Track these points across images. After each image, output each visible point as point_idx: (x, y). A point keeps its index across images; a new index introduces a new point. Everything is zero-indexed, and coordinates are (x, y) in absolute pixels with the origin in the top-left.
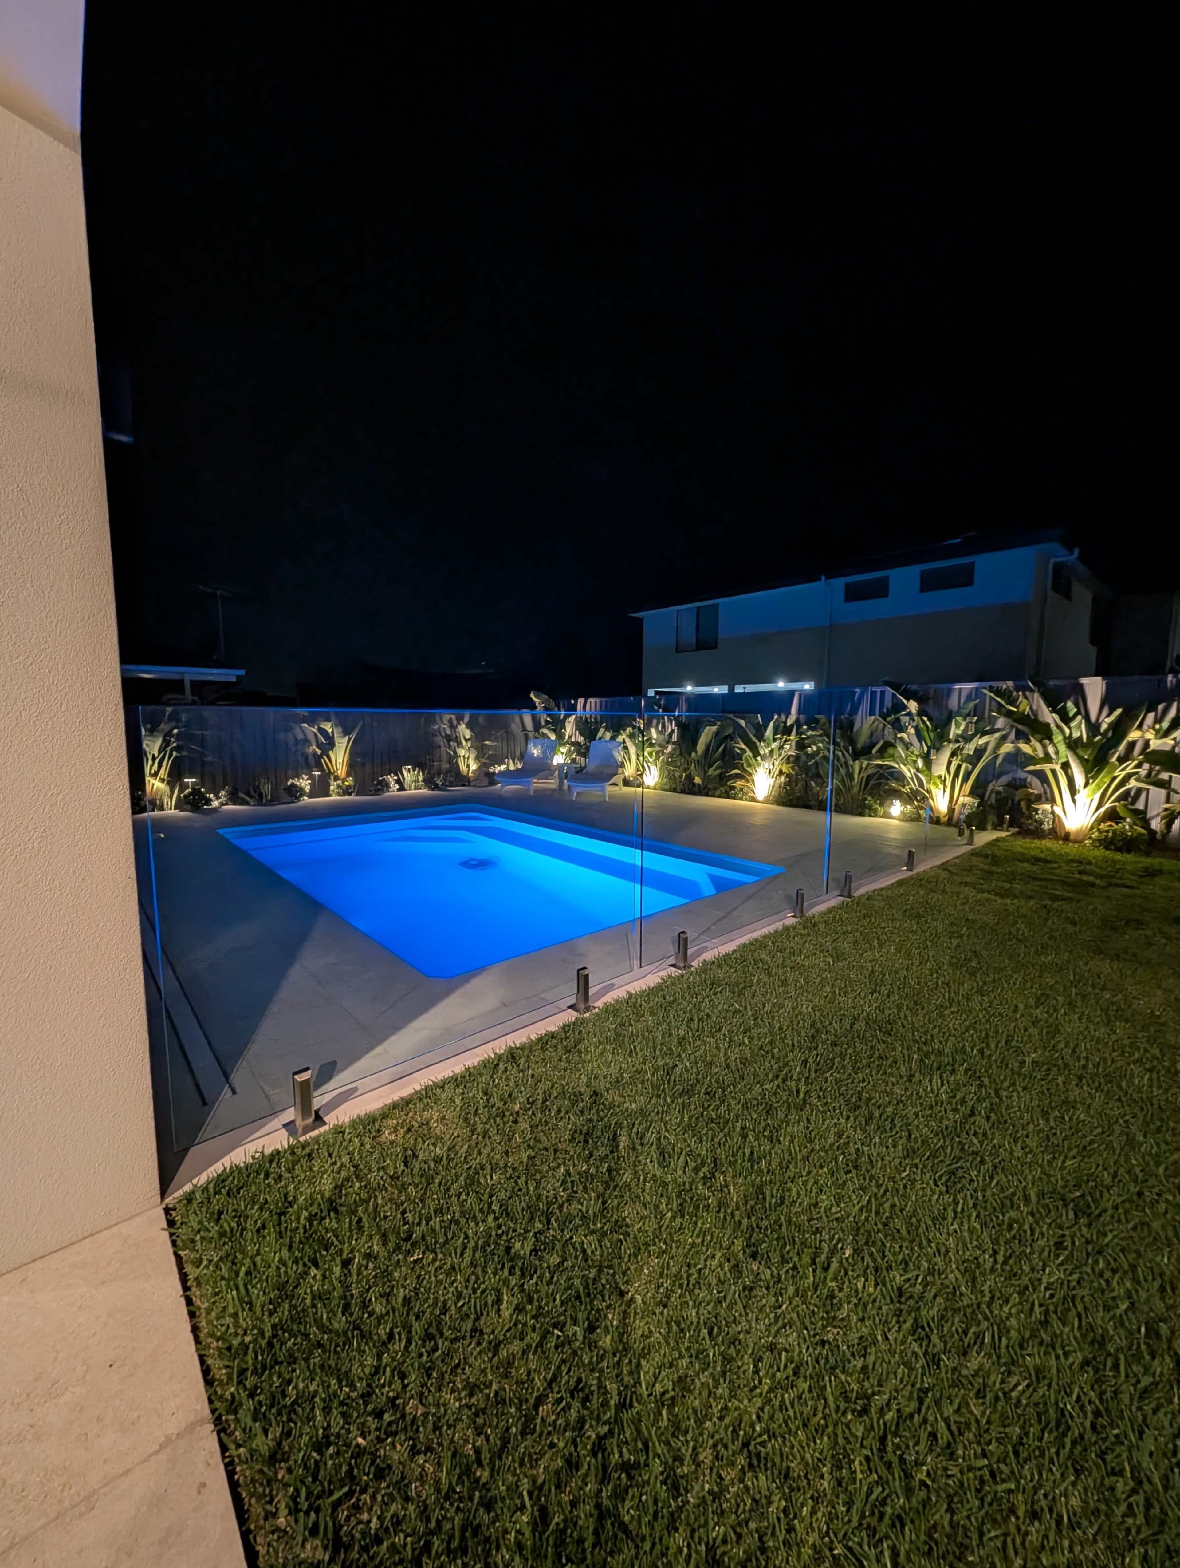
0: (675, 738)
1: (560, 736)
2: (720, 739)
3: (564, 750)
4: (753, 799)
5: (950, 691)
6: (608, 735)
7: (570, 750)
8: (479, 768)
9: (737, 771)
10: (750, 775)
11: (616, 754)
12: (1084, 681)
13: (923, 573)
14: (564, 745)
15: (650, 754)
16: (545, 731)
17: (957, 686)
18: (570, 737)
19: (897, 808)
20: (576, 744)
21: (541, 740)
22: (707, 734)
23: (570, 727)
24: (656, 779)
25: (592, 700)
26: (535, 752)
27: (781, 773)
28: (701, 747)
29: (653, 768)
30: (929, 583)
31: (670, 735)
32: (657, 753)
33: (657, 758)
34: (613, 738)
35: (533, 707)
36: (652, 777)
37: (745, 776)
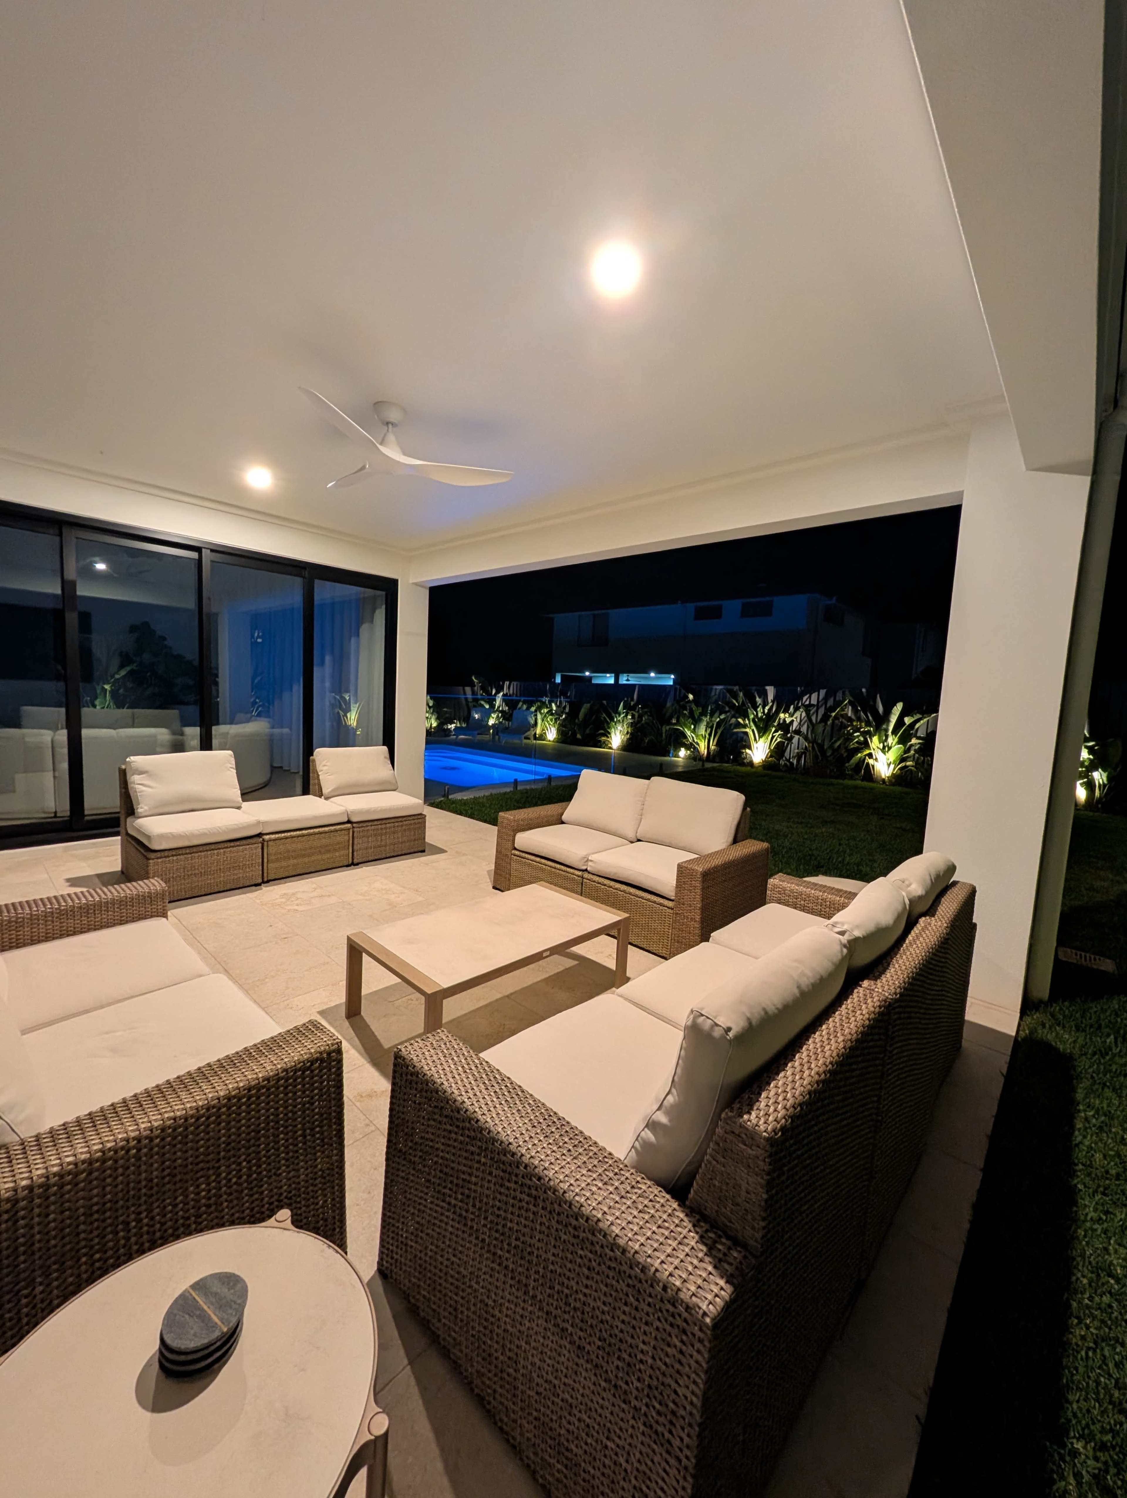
0: (567, 710)
1: (492, 706)
2: (591, 712)
3: (494, 715)
4: (611, 748)
5: (712, 689)
6: (525, 707)
7: (498, 716)
8: (438, 726)
9: (602, 731)
10: (610, 733)
11: (530, 719)
12: (767, 688)
13: (743, 604)
14: (494, 712)
15: (551, 720)
16: (482, 702)
17: (715, 687)
18: (499, 707)
19: (683, 752)
20: (502, 712)
21: (480, 708)
22: (585, 708)
23: (498, 701)
24: (555, 736)
25: (515, 683)
26: (476, 716)
27: (628, 733)
28: (581, 715)
29: (553, 729)
30: (747, 612)
31: (565, 708)
32: (556, 719)
33: (556, 722)
34: (528, 709)
35: (472, 685)
36: (552, 735)
37: (607, 734)
